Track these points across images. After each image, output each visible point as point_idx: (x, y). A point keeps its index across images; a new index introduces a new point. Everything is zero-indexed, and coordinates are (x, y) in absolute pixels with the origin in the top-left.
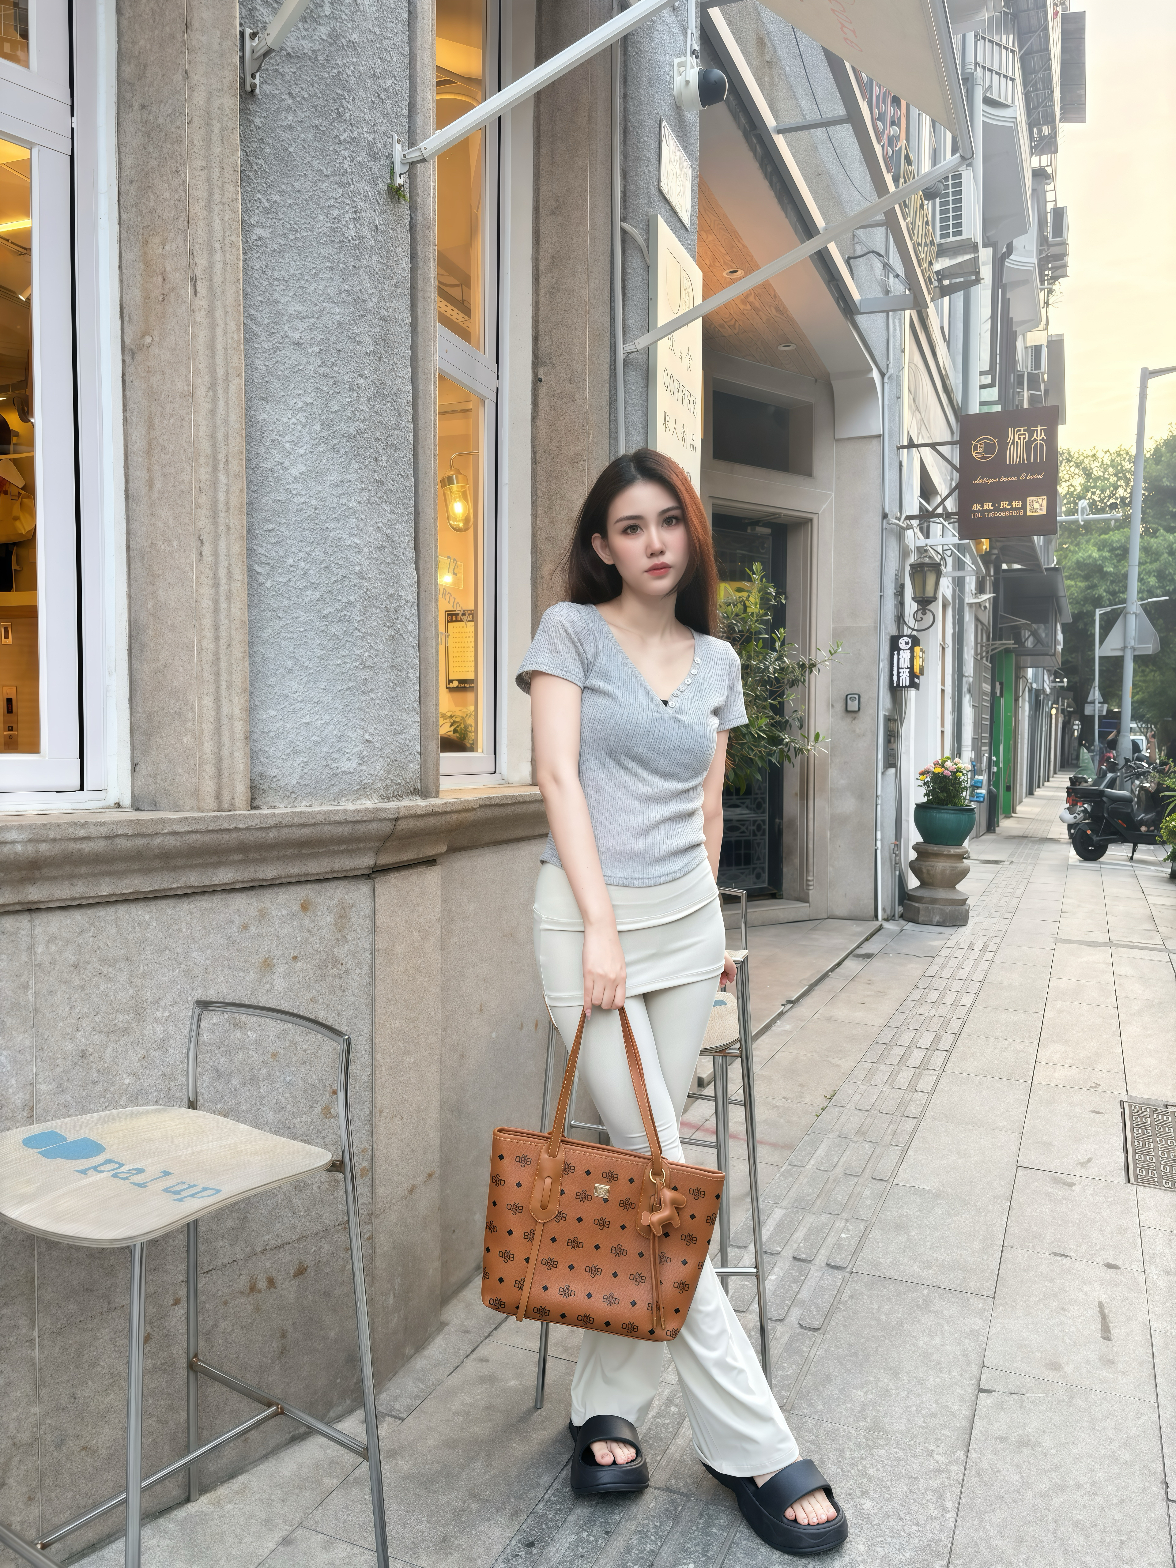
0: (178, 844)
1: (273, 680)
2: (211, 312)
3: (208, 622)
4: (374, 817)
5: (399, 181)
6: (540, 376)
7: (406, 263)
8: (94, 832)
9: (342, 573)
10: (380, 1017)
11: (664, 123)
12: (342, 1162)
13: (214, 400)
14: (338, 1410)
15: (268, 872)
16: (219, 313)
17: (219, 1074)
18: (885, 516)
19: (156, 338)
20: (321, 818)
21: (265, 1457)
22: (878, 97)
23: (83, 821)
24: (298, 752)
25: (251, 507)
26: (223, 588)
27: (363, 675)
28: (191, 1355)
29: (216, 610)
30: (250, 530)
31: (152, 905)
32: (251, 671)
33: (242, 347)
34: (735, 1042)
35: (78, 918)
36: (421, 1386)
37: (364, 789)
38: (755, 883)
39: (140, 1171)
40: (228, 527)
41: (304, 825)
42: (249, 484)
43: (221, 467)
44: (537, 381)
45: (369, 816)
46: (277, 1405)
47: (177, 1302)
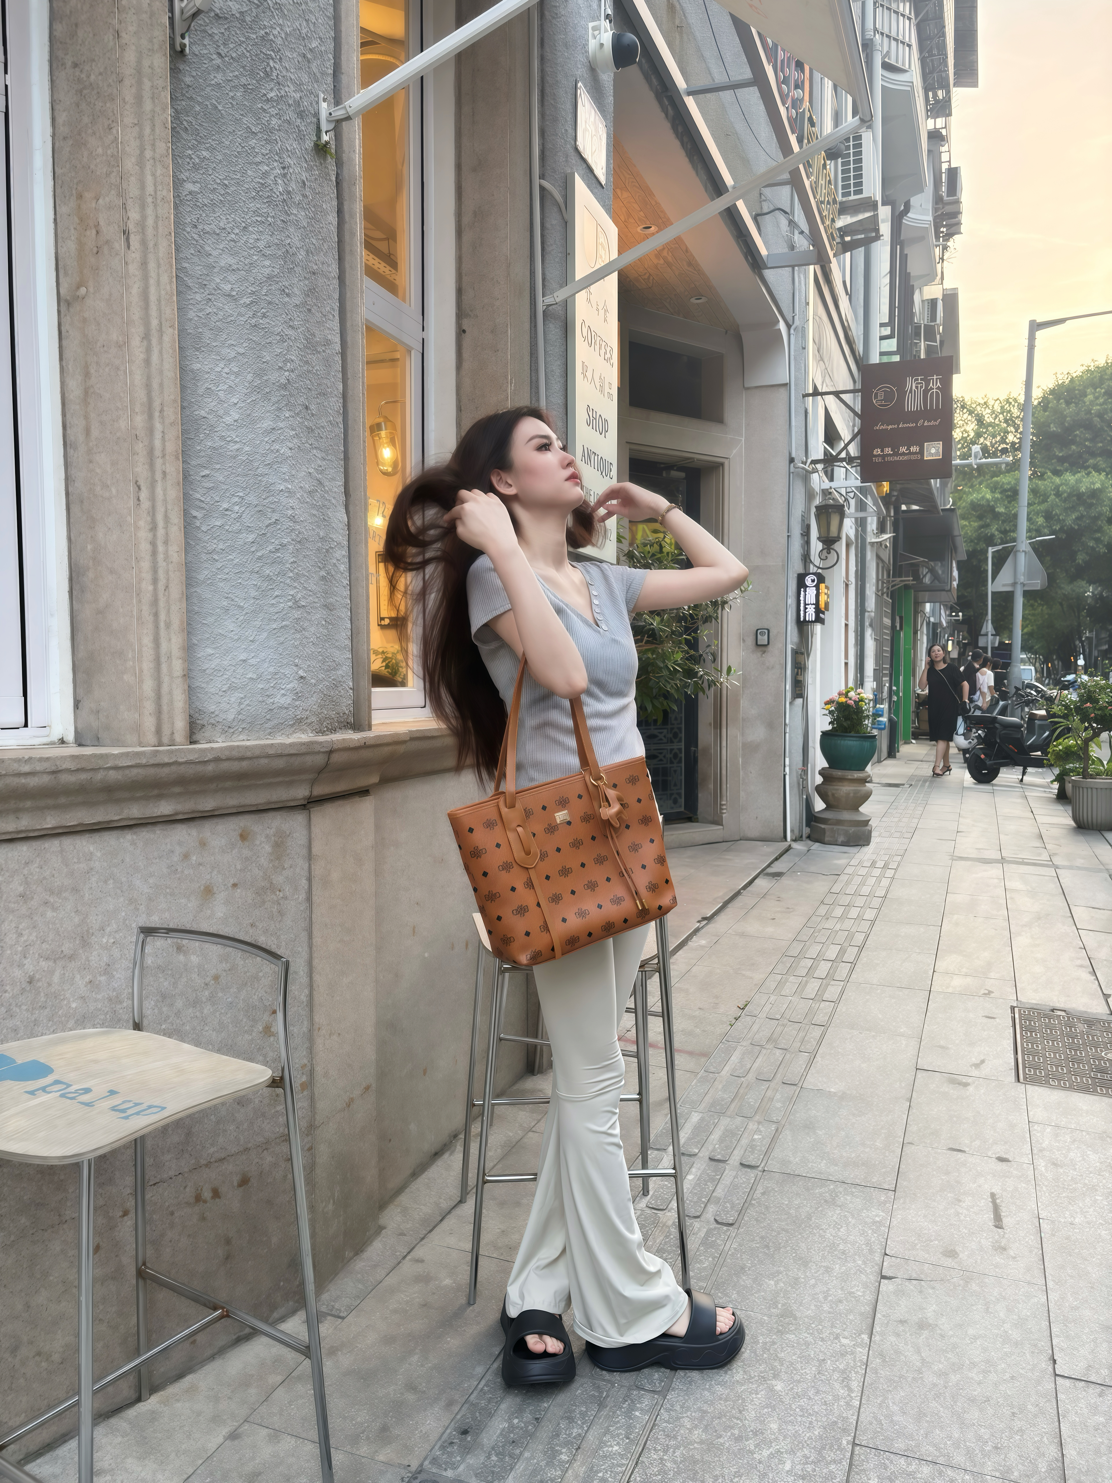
0: (120, 777)
1: (210, 620)
2: (144, 264)
3: (146, 565)
4: (308, 750)
5: (325, 138)
6: (464, 328)
7: (333, 218)
8: (39, 767)
9: (276, 516)
10: (317, 940)
11: (580, 84)
12: (282, 1078)
13: (148, 350)
14: (281, 1311)
15: (208, 804)
16: (152, 265)
17: (164, 996)
18: (792, 460)
19: (91, 290)
20: (257, 752)
21: (212, 1357)
22: (782, 61)
23: (26, 757)
24: (236, 688)
25: (185, 454)
26: (161, 532)
27: (297, 614)
28: (140, 1263)
29: (154, 553)
30: (186, 476)
31: (96, 837)
32: (188, 611)
33: (175, 298)
34: (652, 958)
35: (24, 850)
36: (360, 1286)
37: (298, 723)
38: (672, 808)
39: (87, 1091)
40: (164, 473)
41: (242, 759)
42: (184, 432)
43: (157, 414)
44: (461, 332)
45: (303, 749)
46: (223, 1308)
47: (126, 1213)
